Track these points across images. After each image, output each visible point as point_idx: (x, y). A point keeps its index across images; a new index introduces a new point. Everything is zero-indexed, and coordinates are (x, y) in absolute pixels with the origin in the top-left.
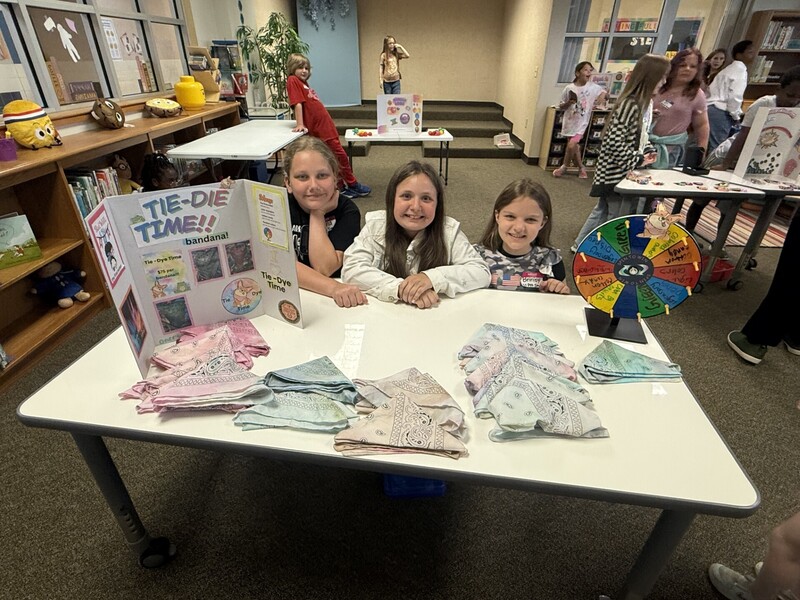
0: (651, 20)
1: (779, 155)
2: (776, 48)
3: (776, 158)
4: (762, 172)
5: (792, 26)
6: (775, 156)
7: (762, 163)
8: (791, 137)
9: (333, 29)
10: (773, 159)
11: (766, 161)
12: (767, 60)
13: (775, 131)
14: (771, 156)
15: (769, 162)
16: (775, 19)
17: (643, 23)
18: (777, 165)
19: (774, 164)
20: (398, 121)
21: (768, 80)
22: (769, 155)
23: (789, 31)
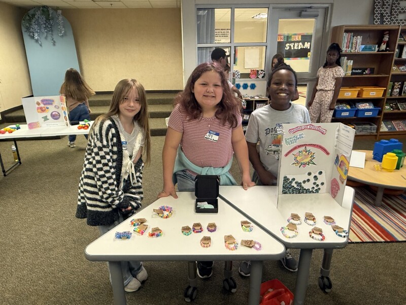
0: (296, 35)
1: (321, 173)
2: (352, 51)
3: (319, 176)
4: (308, 191)
5: (360, 36)
6: (317, 174)
7: (304, 182)
8: (328, 153)
9: (54, 45)
10: (316, 177)
11: (308, 180)
12: (348, 59)
13: (308, 148)
14: (313, 175)
15: (312, 181)
16: (347, 31)
17: (291, 37)
18: (322, 184)
19: (318, 182)
20: (49, 117)
21: (353, 74)
22: (309, 174)
23: (359, 39)
